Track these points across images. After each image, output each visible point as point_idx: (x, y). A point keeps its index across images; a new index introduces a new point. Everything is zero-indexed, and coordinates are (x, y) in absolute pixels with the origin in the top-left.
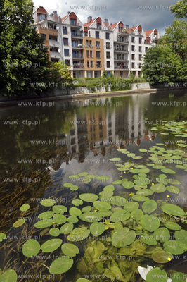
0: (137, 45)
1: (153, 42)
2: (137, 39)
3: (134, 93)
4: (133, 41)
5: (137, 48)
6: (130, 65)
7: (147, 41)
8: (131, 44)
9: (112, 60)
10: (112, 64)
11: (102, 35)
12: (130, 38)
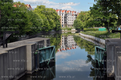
0: (70, 17)
1: (74, 15)
2: (70, 15)
3: (72, 31)
4: (69, 16)
5: (70, 18)
6: (68, 23)
7: (73, 15)
8: (68, 17)
9: (63, 22)
10: (64, 23)
11: (61, 15)
12: (68, 15)
